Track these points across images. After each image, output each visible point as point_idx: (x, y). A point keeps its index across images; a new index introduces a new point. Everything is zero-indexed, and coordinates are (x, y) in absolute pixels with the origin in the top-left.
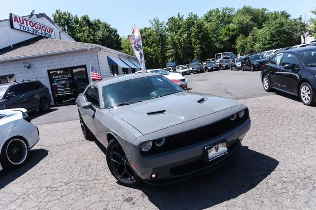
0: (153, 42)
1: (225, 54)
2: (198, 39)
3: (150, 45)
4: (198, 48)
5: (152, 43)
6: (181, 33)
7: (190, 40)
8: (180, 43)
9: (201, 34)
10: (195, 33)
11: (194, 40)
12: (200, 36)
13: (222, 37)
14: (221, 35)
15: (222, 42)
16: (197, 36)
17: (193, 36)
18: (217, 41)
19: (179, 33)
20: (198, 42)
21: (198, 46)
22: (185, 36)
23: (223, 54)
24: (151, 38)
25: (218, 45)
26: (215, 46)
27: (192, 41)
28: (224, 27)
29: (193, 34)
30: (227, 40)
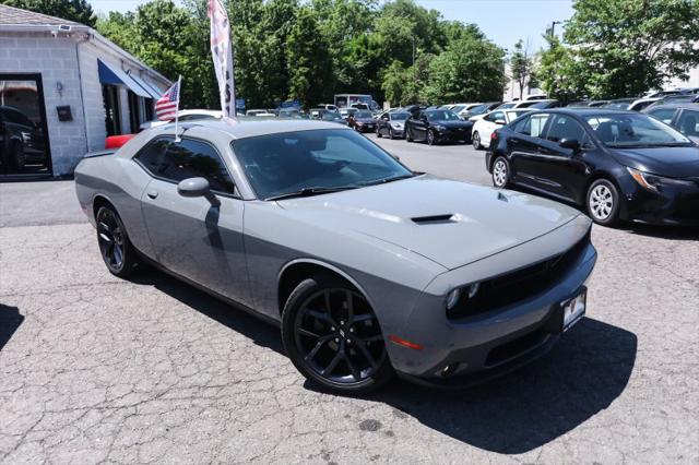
0: (189, 43)
1: (356, 99)
2: (303, 53)
3: (183, 48)
4: (302, 74)
5: (187, 44)
6: (263, 30)
7: (282, 53)
8: (259, 56)
9: (311, 43)
10: (296, 37)
11: (291, 54)
12: (306, 46)
13: (349, 59)
14: (348, 54)
15: (350, 71)
16: (299, 46)
17: (291, 44)
18: (340, 67)
19: (258, 30)
20: (303, 59)
21: (301, 69)
22: (272, 40)
23: (351, 98)
24: (186, 31)
25: (341, 75)
26: (336, 77)
27: (287, 54)
28: (357, 37)
29: (291, 39)
30: (361, 69)
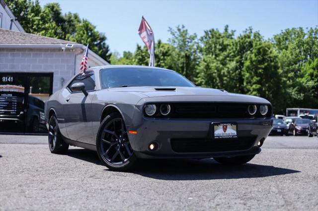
1: (306, 112)
2: (257, 74)
4: (254, 90)
6: (225, 58)
7: (240, 73)
8: (221, 77)
9: (263, 66)
10: (252, 62)
11: (247, 75)
12: (260, 68)
13: (304, 80)
14: (302, 76)
15: (302, 89)
16: (253, 68)
17: (248, 67)
18: (293, 86)
19: (221, 57)
20: (255, 79)
21: (254, 86)
22: (233, 64)
23: (301, 111)
25: (293, 92)
26: (290, 95)
27: (244, 75)
28: (310, 63)
29: (247, 63)
30: (313, 87)
